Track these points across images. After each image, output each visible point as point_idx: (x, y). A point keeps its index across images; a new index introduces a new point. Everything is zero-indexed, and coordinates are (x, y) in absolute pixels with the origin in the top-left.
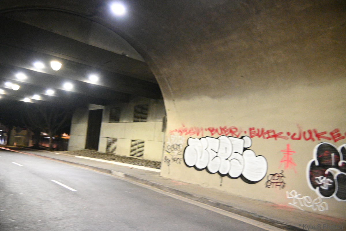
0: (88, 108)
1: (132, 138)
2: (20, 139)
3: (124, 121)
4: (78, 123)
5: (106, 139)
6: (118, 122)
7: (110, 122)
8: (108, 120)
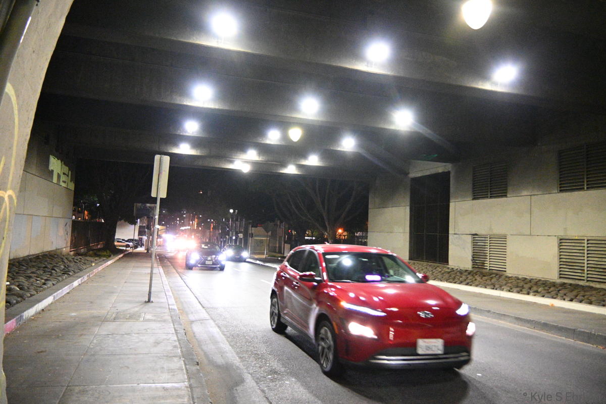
0: (409, 173)
1: (561, 234)
2: (261, 241)
3: (525, 193)
4: (383, 208)
5: (469, 239)
6: (506, 196)
7: (474, 199)
8: (470, 193)
